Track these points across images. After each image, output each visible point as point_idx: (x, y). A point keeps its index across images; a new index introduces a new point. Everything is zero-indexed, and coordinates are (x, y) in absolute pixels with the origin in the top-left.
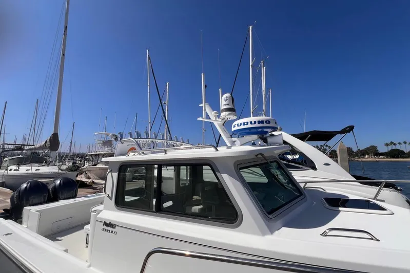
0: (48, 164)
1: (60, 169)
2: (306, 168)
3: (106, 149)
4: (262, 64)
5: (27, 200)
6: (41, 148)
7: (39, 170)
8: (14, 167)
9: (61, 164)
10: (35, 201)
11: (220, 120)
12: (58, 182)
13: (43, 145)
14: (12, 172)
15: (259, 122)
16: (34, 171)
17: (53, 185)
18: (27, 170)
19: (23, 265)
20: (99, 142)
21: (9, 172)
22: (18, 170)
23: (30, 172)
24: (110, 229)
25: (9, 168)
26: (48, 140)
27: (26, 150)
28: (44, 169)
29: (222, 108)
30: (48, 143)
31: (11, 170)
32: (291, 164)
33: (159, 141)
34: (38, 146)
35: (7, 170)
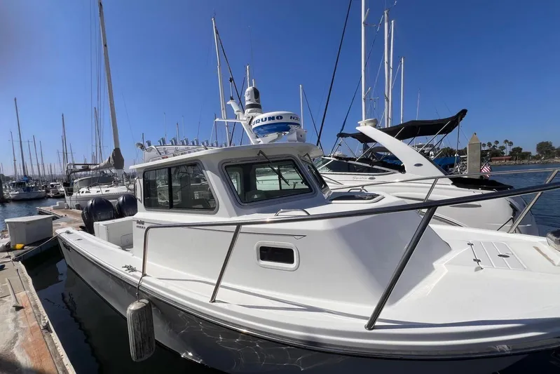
0: (117, 183)
1: (129, 189)
2: (392, 171)
4: (386, 15)
5: (95, 216)
6: (107, 166)
7: (109, 191)
8: (85, 189)
9: (128, 183)
10: (102, 217)
11: (245, 119)
12: (121, 199)
13: (108, 163)
14: (84, 194)
15: (270, 118)
16: (104, 193)
17: (117, 202)
18: (97, 192)
19: (88, 256)
21: (81, 194)
22: (89, 192)
23: (100, 193)
24: (141, 225)
25: (81, 190)
26: (111, 157)
27: (93, 170)
28: (114, 190)
29: (247, 103)
30: (112, 160)
31: (83, 192)
32: (375, 167)
33: (190, 147)
34: (102, 164)
35: (79, 192)
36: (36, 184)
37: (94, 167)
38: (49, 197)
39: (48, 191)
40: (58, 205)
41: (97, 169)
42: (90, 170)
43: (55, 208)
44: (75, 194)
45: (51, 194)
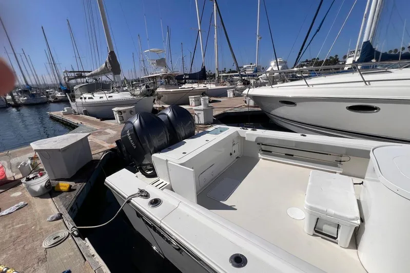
0: (116, 89)
1: (133, 95)
3: (162, 70)
6: (104, 72)
7: (112, 97)
8: (88, 95)
13: (105, 68)
14: (87, 100)
18: (100, 98)
20: (153, 62)
22: (92, 98)
23: (104, 99)
25: (83, 96)
26: (108, 61)
27: (88, 77)
28: (117, 96)
30: (109, 65)
31: (85, 98)
35: (81, 98)
36: (36, 91)
37: (89, 74)
38: (50, 102)
39: (48, 97)
40: (66, 111)
41: (92, 75)
42: (85, 77)
43: (65, 114)
44: (78, 100)
45: (51, 99)
